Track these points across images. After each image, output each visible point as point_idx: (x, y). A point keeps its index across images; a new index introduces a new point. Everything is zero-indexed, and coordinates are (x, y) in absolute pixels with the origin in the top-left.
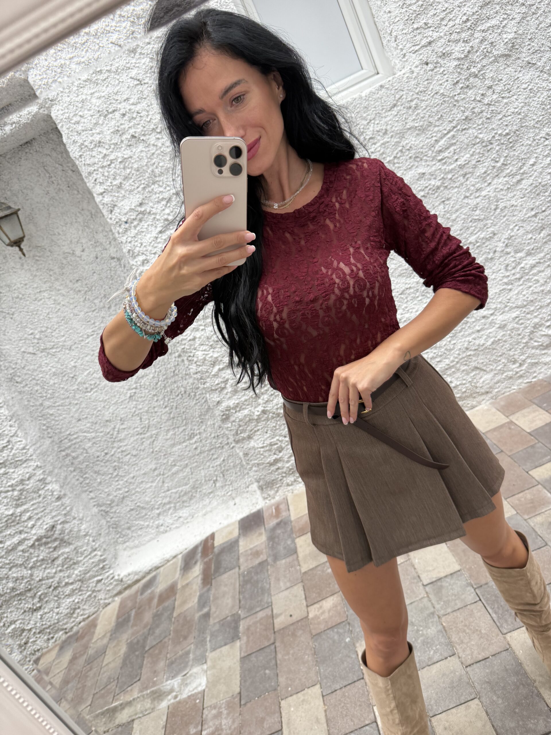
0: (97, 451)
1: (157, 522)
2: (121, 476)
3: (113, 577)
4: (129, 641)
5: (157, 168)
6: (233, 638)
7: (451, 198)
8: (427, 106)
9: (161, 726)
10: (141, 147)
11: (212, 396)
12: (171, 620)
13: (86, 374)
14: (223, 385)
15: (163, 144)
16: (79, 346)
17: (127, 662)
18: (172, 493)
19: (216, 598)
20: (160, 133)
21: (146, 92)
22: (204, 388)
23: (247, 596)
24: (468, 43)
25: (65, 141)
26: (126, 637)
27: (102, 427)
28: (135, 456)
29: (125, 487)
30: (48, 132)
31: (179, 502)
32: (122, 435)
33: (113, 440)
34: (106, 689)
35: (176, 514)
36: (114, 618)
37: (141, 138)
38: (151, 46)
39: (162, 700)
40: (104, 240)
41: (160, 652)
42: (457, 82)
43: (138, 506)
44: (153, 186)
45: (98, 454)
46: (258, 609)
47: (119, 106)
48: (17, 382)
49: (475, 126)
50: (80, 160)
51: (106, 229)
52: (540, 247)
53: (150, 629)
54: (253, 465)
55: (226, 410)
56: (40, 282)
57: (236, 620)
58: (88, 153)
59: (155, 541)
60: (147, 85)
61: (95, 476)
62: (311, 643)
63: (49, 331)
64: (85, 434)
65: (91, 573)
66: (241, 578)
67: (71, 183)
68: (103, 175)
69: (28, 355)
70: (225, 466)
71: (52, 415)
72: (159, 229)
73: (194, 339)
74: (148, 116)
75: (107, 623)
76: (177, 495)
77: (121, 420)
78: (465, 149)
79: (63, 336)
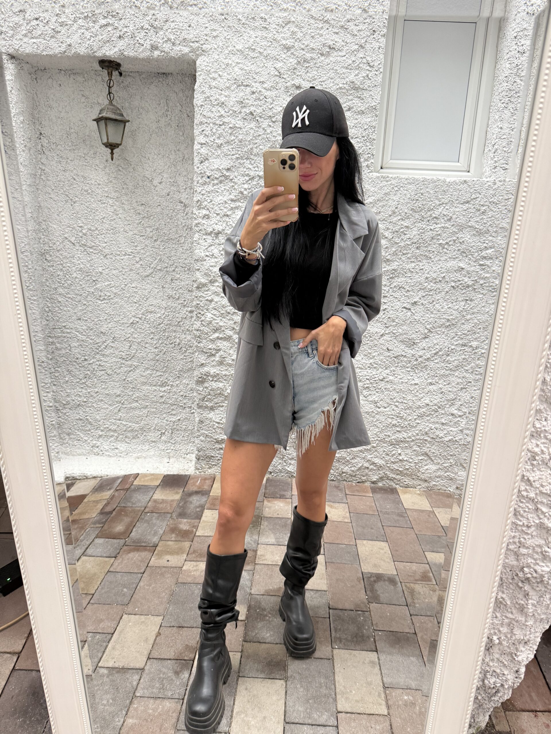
1: (95, 442)
2: (87, 386)
6: (110, 555)
10: (253, 125)
11: (199, 356)
13: (106, 284)
15: (271, 132)
16: (114, 258)
18: (121, 423)
19: (112, 521)
20: (274, 122)
21: (280, 85)
22: (197, 346)
23: (140, 531)
25: (196, 87)
27: (94, 335)
28: (108, 374)
29: (85, 397)
30: (186, 74)
31: (123, 435)
32: (108, 352)
33: (97, 351)
35: (115, 444)
37: (257, 119)
40: (182, 184)
43: (87, 419)
44: (245, 160)
45: (79, 356)
46: (143, 544)
47: (253, 84)
48: (46, 259)
50: (199, 108)
51: (188, 176)
54: (202, 434)
55: (205, 375)
56: (111, 188)
58: (209, 106)
59: (84, 458)
60: (284, 80)
61: (66, 373)
62: (173, 587)
63: (97, 232)
64: (78, 334)
66: (142, 517)
67: (181, 124)
68: (211, 130)
69: (68, 243)
70: (177, 425)
71: (60, 302)
72: (232, 197)
73: (211, 301)
74: (272, 104)
76: (125, 428)
77: (113, 338)
79: (106, 243)
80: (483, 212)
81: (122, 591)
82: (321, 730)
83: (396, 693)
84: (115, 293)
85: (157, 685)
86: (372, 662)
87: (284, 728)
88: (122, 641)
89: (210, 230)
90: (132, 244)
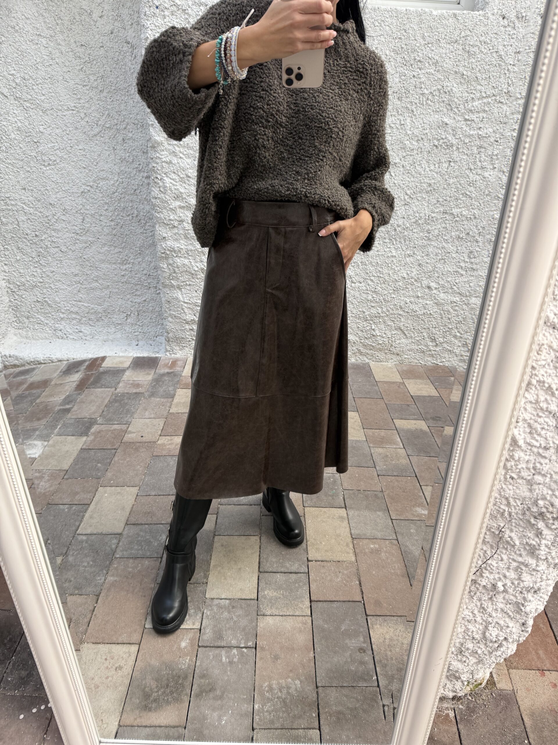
0: (29, 229)
2: (41, 265)
6: (82, 434)
7: (457, 162)
8: (482, 60)
11: (160, 229)
12: (32, 403)
13: (49, 146)
14: (176, 224)
16: (55, 114)
18: (83, 305)
19: (82, 402)
23: (111, 410)
27: (43, 207)
28: (63, 252)
29: (41, 277)
31: (85, 317)
32: (59, 226)
33: (48, 225)
35: (77, 327)
40: (127, 19)
43: (46, 302)
45: (28, 232)
46: (116, 422)
51: (134, 8)
57: (92, 423)
59: (48, 342)
61: (16, 251)
62: (148, 460)
63: (32, 81)
66: (113, 397)
70: (143, 306)
76: (87, 310)
77: (64, 210)
78: (492, 122)
79: (44, 95)
81: (96, 466)
82: (293, 576)
83: (363, 543)
84: (61, 157)
85: (136, 547)
86: (341, 518)
87: (258, 577)
88: (99, 510)
90: (75, 96)
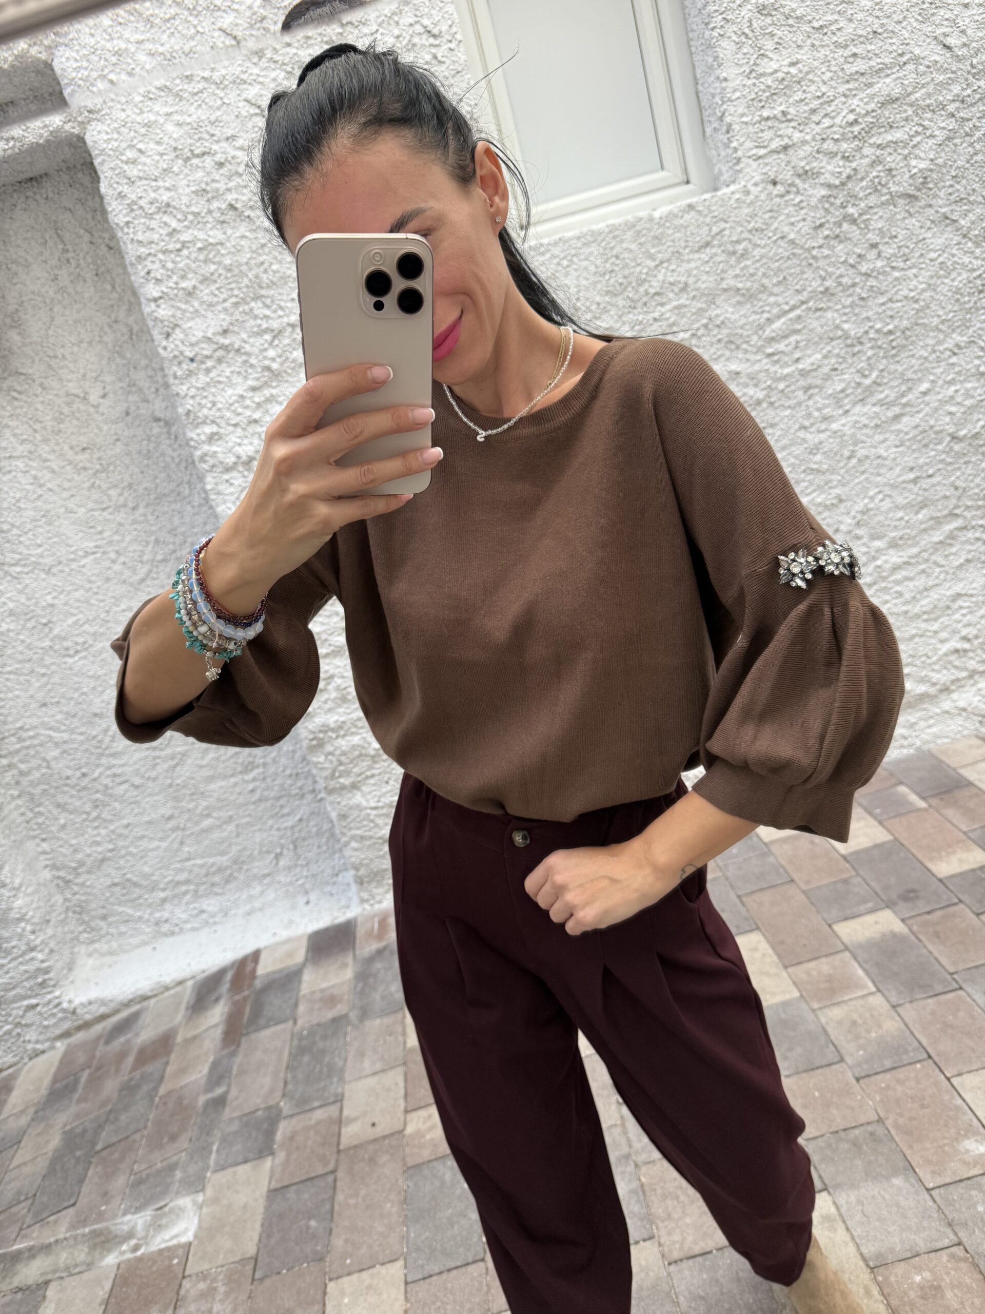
0: (68, 767)
1: (158, 915)
2: (105, 820)
3: (59, 1004)
4: (68, 1128)
5: (266, 271)
6: (261, 1151)
7: (776, 424)
8: (762, 257)
9: (99, 1300)
10: (243, 229)
12: (152, 1100)
13: (70, 621)
16: (67, 569)
17: (58, 1167)
18: (194, 865)
19: (243, 1072)
23: (301, 1076)
24: (850, 161)
25: (103, 190)
26: (63, 1119)
27: (83, 724)
28: (137, 787)
29: (110, 841)
30: (75, 166)
31: (204, 883)
33: (100, 751)
34: (7, 1213)
35: (196, 905)
36: (47, 1082)
37: (246, 214)
38: (294, 51)
39: (109, 1251)
40: (147, 385)
41: (122, 1159)
42: (821, 225)
43: (128, 880)
44: (253, 304)
45: (69, 772)
46: (316, 1104)
47: (215, 147)
49: (839, 307)
50: (126, 230)
51: (153, 365)
52: (914, 537)
53: (110, 1111)
54: (353, 838)
55: (321, 732)
56: (12, 439)
57: (273, 1117)
58: (143, 220)
59: (149, 948)
61: (55, 812)
62: (400, 1182)
63: (15, 531)
64: (51, 733)
65: (18, 990)
66: (295, 1042)
67: (102, 269)
68: (164, 266)
70: (300, 831)
72: (251, 383)
75: (31, 1088)
76: (204, 871)
78: (816, 343)
79: (40, 546)
80: (742, 255)
81: (308, 1227)
83: (896, 1276)
84: (94, 634)
86: (828, 1220)
89: (231, 460)
90: (92, 530)
